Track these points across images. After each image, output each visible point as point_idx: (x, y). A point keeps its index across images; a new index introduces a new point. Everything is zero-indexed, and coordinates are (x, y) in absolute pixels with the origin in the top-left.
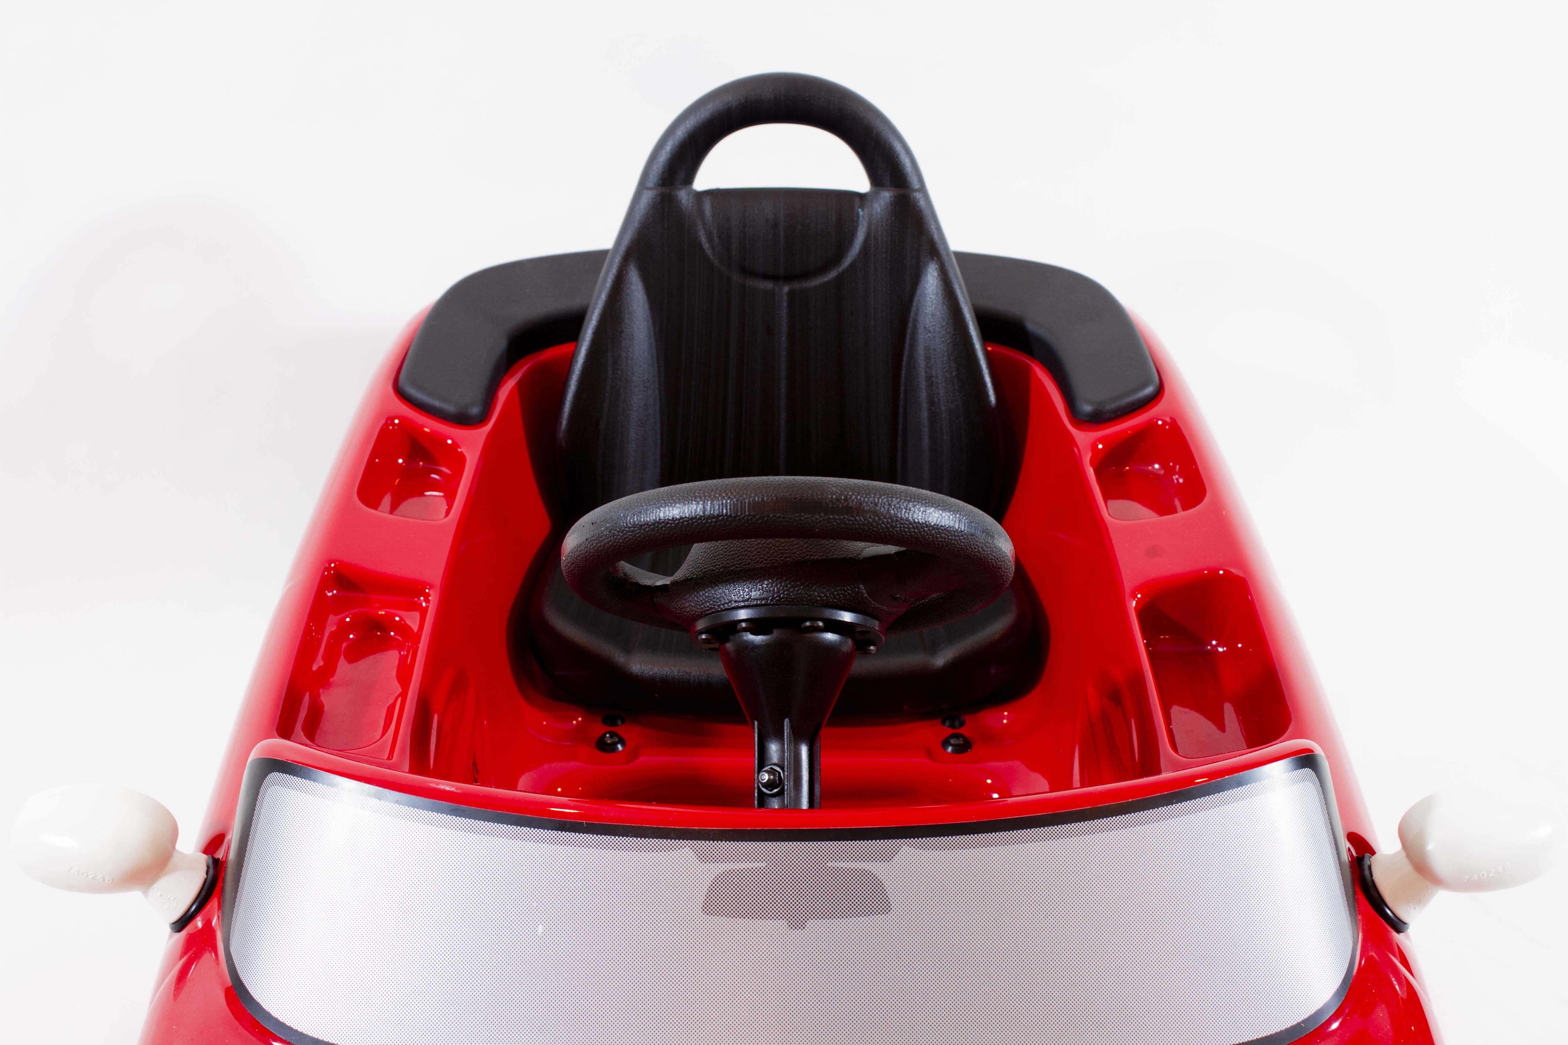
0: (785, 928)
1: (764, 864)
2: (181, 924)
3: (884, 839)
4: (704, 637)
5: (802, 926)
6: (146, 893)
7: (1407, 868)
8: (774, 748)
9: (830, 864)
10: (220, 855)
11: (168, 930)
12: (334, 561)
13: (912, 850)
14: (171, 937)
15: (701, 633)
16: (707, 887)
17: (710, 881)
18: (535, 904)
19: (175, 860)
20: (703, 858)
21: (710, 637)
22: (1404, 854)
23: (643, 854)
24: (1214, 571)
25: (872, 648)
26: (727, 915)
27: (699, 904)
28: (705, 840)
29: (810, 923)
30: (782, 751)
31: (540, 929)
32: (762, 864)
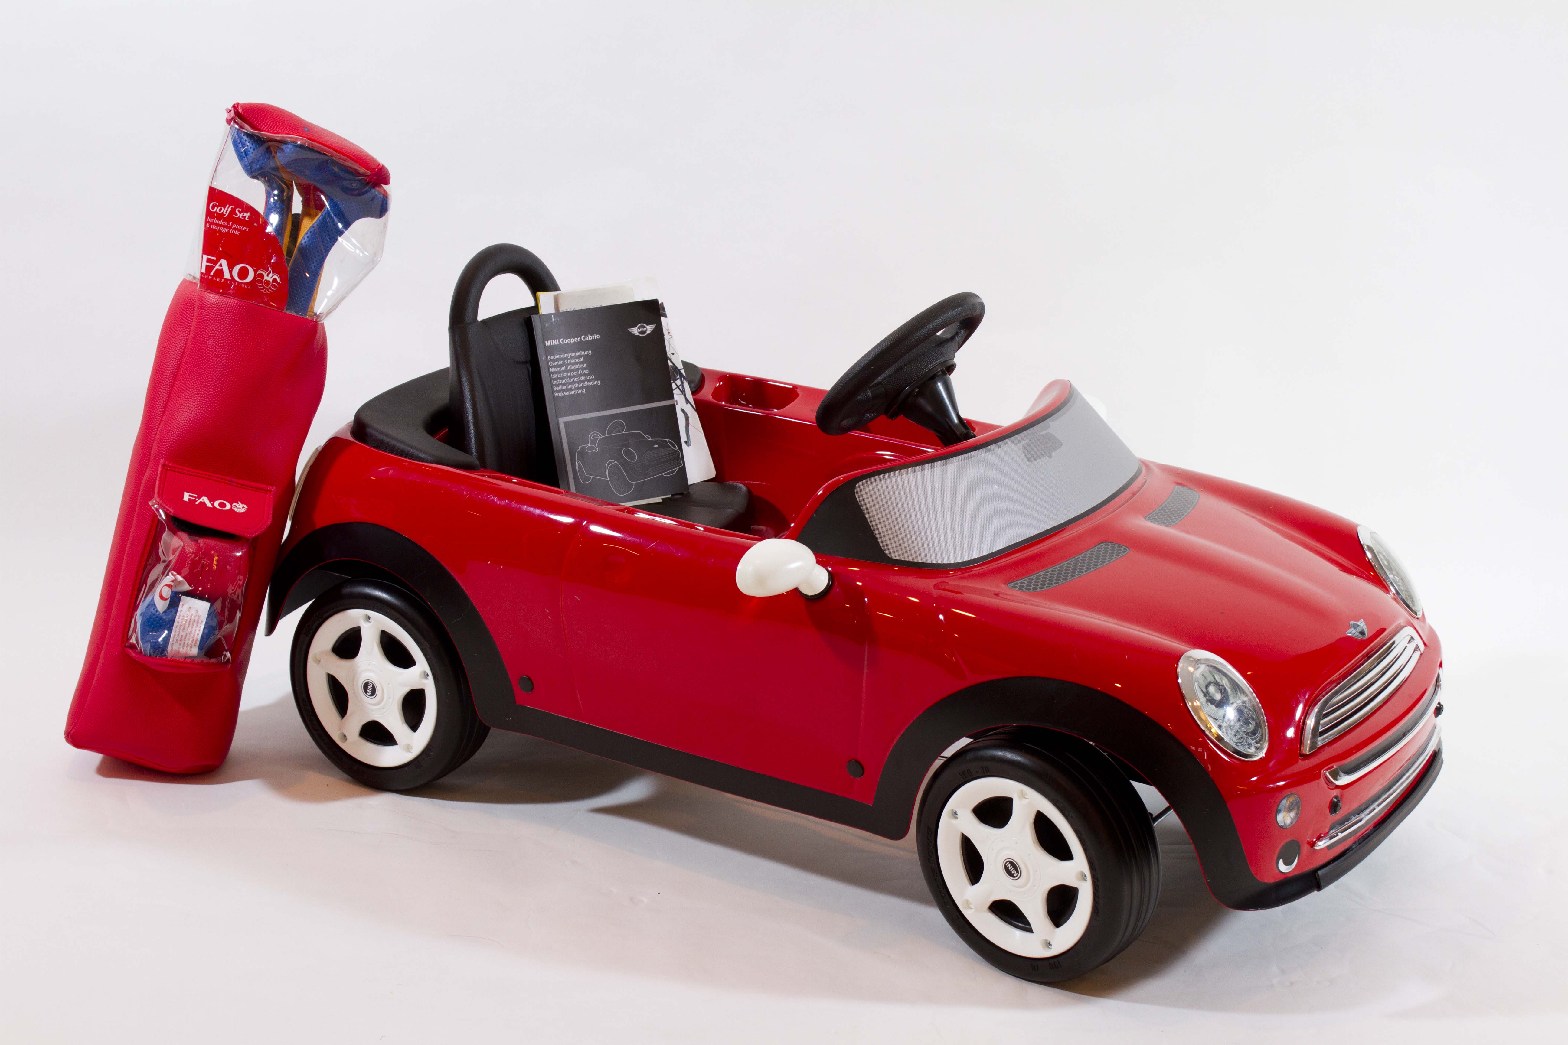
0: (1049, 459)
29: (1052, 455)
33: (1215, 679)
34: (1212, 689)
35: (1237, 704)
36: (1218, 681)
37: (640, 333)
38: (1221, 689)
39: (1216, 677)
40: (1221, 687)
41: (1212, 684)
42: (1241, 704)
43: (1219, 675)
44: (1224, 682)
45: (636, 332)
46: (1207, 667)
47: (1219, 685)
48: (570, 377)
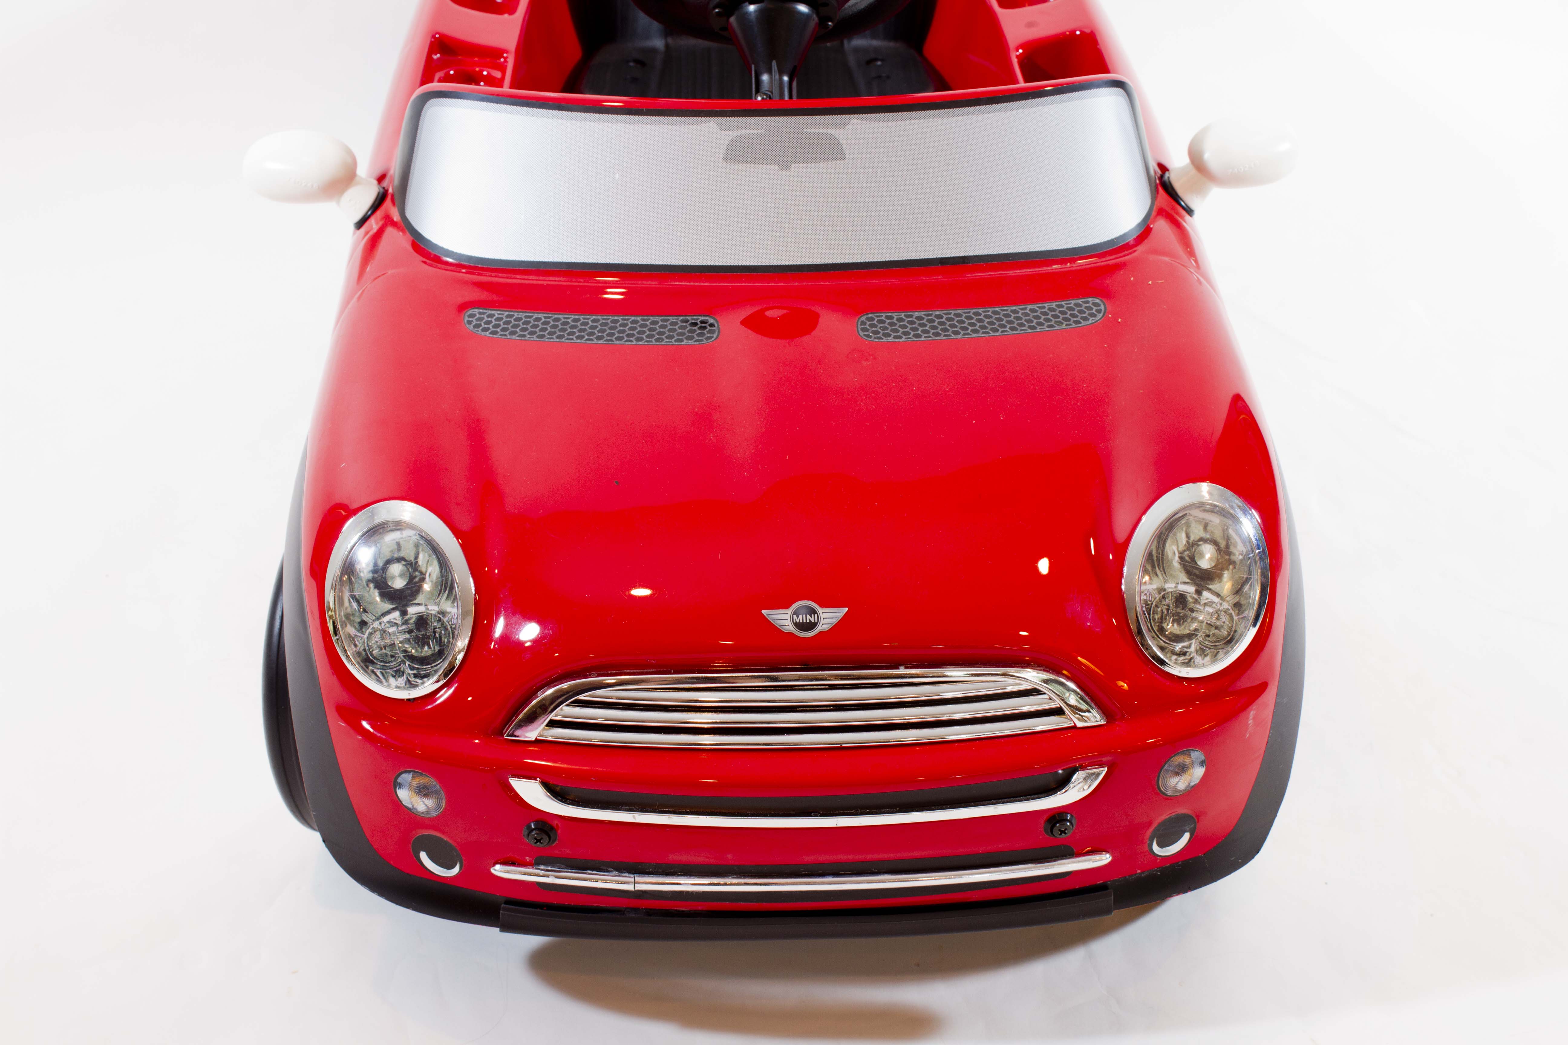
0: (777, 169)
1: (762, 131)
2: (360, 224)
3: (840, 114)
4: (717, 10)
5: (788, 168)
6: (338, 202)
7: (1194, 171)
8: (765, 78)
9: (805, 130)
10: (385, 183)
11: (352, 227)
12: (437, 33)
13: (859, 121)
14: (354, 234)
15: (715, 8)
16: (726, 146)
17: (727, 142)
18: (613, 161)
19: (357, 179)
20: (722, 128)
21: (721, 10)
22: (1191, 167)
23: (683, 127)
24: (1073, 32)
25: (830, 23)
26: (740, 162)
27: (721, 156)
28: (724, 116)
29: (793, 166)
30: (771, 78)
31: (617, 176)
32: (761, 131)
33: (416, 558)
34: (396, 569)
35: (428, 609)
36: (420, 563)
38: (415, 577)
39: (421, 556)
40: (417, 573)
41: (403, 563)
42: (433, 612)
43: (430, 556)
44: (430, 569)
46: (417, 537)
47: (416, 570)
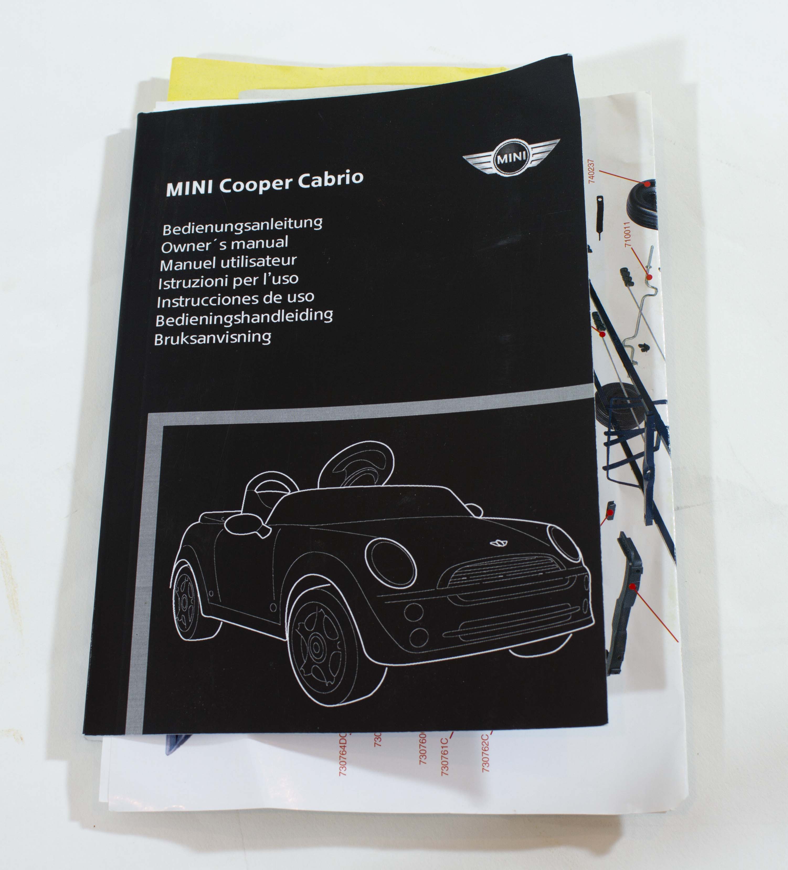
37: (502, 167)
45: (491, 165)
48: (228, 291)
